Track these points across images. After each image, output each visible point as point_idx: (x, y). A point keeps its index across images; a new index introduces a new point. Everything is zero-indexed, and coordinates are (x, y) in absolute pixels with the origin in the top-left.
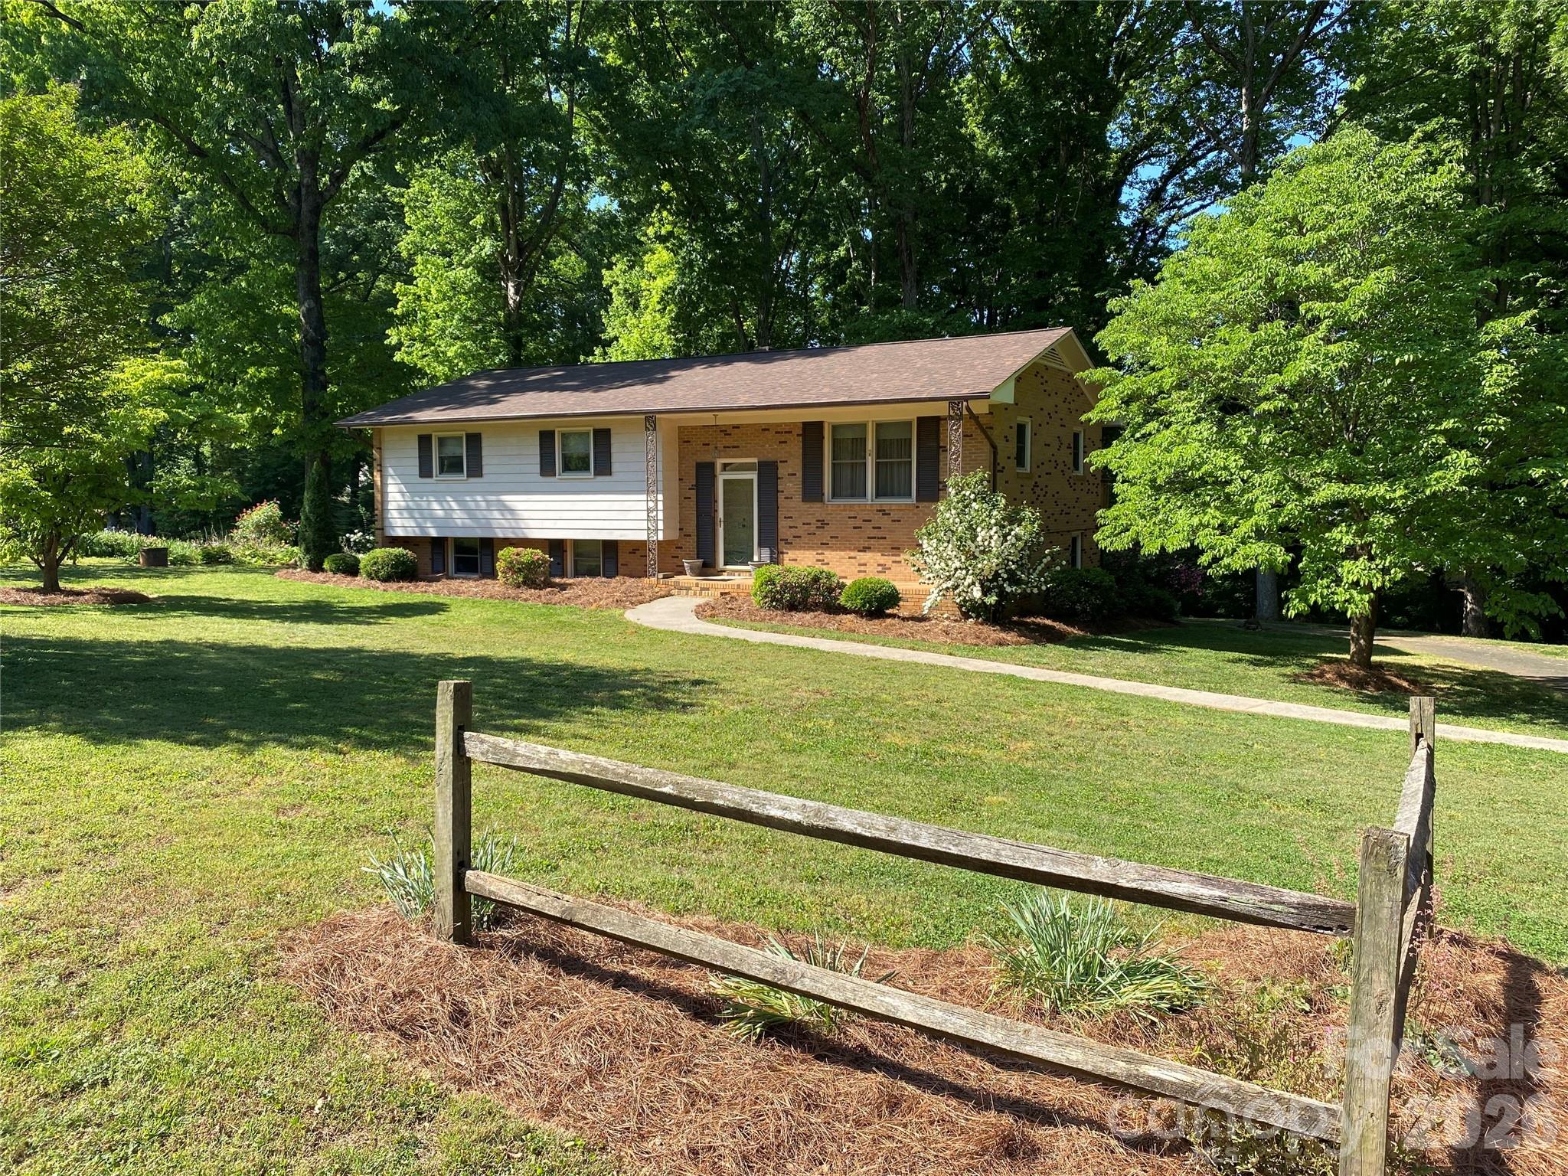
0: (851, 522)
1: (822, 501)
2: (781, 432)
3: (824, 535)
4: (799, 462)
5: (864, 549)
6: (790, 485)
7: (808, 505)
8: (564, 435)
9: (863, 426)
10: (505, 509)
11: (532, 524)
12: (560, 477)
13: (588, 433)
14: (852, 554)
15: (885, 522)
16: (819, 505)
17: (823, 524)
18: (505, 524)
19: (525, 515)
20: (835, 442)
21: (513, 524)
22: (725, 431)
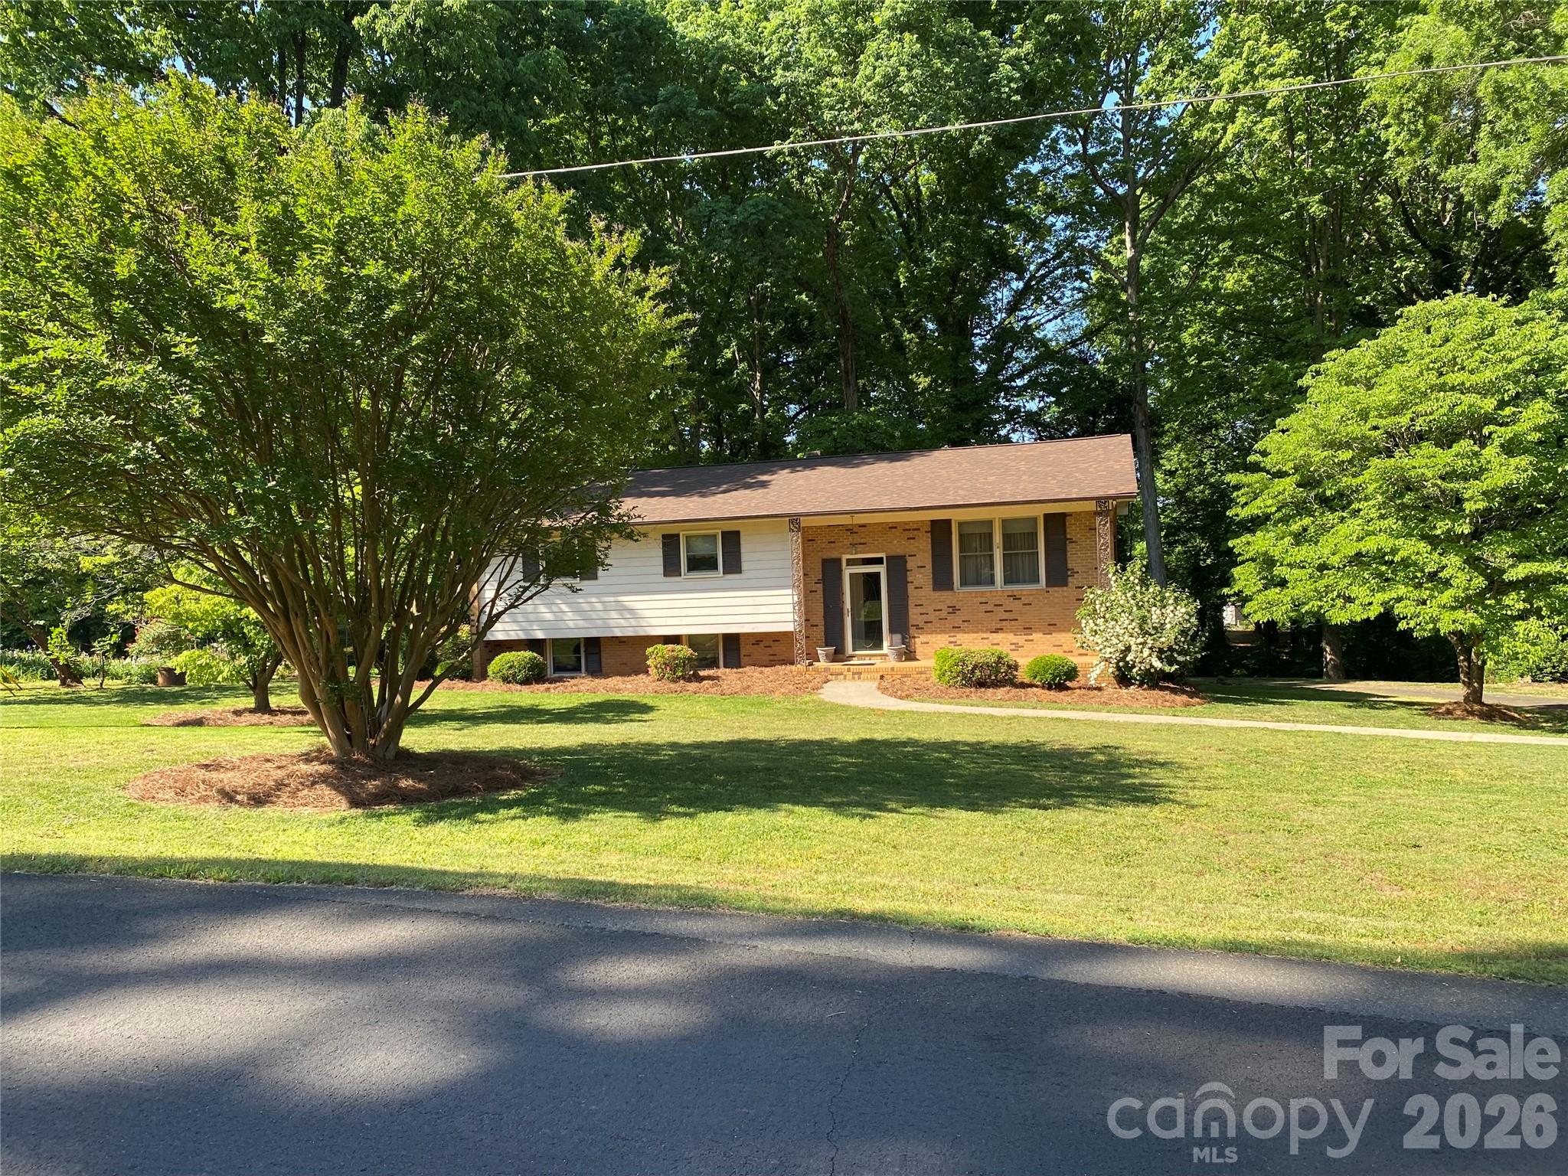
0: (984, 607)
1: (952, 589)
2: (909, 530)
3: (956, 620)
4: (928, 556)
5: (997, 631)
6: (920, 576)
7: (938, 594)
8: (688, 538)
9: (990, 523)
10: (623, 609)
11: (654, 622)
12: (686, 577)
13: (715, 536)
14: (985, 635)
15: (1016, 605)
16: (950, 593)
17: (954, 610)
18: (623, 622)
19: (647, 613)
20: (961, 536)
21: (633, 622)
22: (850, 530)
